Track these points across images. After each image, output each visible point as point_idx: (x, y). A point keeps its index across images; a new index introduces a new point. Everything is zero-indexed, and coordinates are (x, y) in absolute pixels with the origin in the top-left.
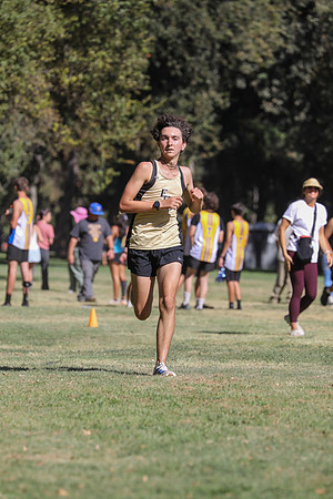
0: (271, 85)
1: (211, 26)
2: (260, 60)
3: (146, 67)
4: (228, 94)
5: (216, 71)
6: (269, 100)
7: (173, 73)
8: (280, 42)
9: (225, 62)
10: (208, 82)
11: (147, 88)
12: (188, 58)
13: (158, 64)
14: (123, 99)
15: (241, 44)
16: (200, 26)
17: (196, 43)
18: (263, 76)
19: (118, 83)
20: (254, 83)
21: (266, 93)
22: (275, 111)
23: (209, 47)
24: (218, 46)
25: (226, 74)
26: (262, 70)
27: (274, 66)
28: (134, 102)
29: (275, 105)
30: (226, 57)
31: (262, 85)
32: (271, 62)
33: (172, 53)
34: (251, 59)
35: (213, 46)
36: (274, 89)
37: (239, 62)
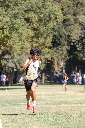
0: (79, 44)
1: (65, 32)
2: (76, 39)
3: (51, 41)
4: (69, 46)
5: (67, 41)
6: (79, 47)
7: (57, 42)
8: (80, 35)
9: (68, 40)
10: (65, 44)
11: (52, 46)
12: (60, 39)
13: (54, 41)
14: (47, 49)
15: (72, 35)
16: (63, 32)
17: (62, 36)
18: (77, 42)
19: (45, 45)
20: (75, 44)
21: (78, 46)
22: (80, 50)
23: (65, 37)
24: (67, 36)
25: (69, 42)
26: (77, 41)
27: (79, 40)
28: (49, 49)
29: (80, 48)
30: (69, 38)
31: (77, 44)
32: (79, 39)
33: (57, 38)
34: (74, 39)
35: (66, 36)
36: (80, 45)
37: (72, 39)
